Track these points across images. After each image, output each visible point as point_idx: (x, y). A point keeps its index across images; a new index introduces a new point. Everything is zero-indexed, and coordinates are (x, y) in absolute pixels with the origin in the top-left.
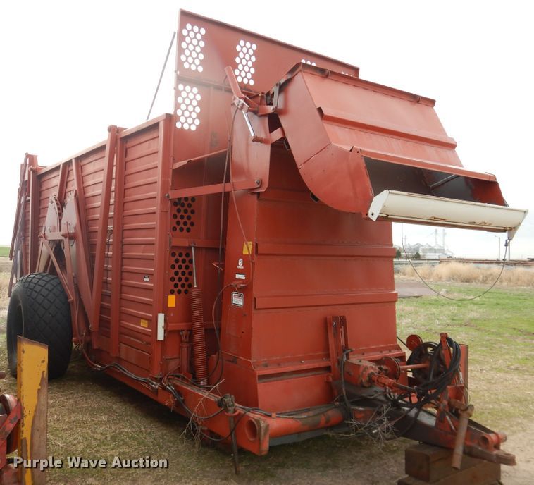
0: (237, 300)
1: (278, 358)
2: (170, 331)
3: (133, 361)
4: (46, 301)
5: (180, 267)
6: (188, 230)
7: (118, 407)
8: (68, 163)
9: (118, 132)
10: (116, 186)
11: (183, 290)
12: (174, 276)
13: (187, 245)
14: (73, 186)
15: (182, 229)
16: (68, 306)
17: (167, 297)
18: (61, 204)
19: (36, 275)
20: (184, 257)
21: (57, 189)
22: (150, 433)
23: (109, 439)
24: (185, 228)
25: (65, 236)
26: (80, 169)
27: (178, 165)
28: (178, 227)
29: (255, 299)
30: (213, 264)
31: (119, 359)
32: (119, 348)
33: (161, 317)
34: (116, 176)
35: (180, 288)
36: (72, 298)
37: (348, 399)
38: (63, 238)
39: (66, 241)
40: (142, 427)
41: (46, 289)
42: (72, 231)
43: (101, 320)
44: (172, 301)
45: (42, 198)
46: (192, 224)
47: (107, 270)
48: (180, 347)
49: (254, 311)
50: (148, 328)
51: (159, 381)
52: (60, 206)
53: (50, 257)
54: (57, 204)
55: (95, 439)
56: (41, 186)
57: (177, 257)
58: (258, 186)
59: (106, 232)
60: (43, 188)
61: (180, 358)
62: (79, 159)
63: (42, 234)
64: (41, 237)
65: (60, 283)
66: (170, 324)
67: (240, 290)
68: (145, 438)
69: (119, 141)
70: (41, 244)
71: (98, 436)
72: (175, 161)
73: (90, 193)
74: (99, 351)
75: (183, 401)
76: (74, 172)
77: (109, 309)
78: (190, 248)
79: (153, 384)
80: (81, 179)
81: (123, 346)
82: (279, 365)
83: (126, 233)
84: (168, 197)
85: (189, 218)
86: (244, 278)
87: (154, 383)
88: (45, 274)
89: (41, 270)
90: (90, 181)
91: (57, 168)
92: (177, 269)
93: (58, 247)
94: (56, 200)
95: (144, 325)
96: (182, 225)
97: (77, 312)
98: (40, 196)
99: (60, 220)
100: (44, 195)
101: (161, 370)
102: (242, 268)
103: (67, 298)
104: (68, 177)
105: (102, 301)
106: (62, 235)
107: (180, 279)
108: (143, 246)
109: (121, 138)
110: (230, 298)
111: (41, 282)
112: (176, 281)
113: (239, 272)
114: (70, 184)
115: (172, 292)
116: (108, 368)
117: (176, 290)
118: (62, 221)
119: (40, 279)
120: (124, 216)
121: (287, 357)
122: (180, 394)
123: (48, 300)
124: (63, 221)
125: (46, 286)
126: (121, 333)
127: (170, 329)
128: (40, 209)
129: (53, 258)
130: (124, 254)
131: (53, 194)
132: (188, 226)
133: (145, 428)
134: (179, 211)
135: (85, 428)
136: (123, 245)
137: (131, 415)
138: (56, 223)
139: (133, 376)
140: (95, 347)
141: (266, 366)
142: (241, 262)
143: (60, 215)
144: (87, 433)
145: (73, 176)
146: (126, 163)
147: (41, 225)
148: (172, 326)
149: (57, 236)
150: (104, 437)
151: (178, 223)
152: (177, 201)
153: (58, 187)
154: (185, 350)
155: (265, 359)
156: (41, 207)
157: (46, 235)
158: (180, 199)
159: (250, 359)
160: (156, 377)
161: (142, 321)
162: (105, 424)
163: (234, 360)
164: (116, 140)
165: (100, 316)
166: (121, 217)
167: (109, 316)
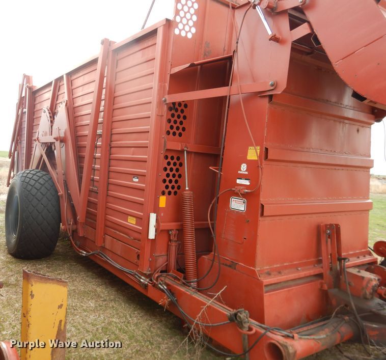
0: (237, 205)
1: (278, 266)
2: (162, 231)
3: (119, 253)
4: (39, 193)
5: (171, 170)
6: (180, 135)
7: (102, 290)
8: (60, 79)
9: (110, 45)
10: (105, 95)
11: (173, 191)
12: (165, 178)
13: (180, 149)
14: (64, 97)
15: (174, 134)
16: (58, 198)
17: (159, 198)
18: (53, 113)
19: (31, 171)
20: (175, 160)
21: (49, 101)
22: (136, 323)
23: (100, 331)
24: (177, 132)
25: (56, 139)
26: (70, 83)
27: (176, 70)
28: (171, 132)
29: (263, 206)
30: (210, 168)
31: (103, 248)
32: (104, 239)
33: (153, 217)
34: (106, 85)
35: (170, 189)
36: (61, 192)
37: (358, 314)
38: (54, 141)
39: (57, 144)
40: (128, 316)
41: (39, 183)
42: (62, 135)
43: (88, 212)
44: (163, 201)
45: (35, 110)
46: (184, 129)
47: (94, 169)
48: (168, 245)
49: (260, 219)
50: (136, 225)
51: (149, 276)
52: (51, 115)
53: (42, 156)
54: (50, 113)
55: (88, 331)
56: (35, 101)
57: (169, 160)
58: (272, 88)
59: (95, 136)
60: (37, 102)
61: (168, 255)
62: (69, 75)
63: (34, 138)
64: (35, 140)
65: (51, 179)
66: (161, 224)
67: (245, 195)
68: (134, 330)
69: (111, 53)
70: (35, 147)
71: (90, 328)
72: (172, 66)
73: (79, 102)
74: (84, 238)
75: (176, 300)
76: (65, 86)
77: (95, 204)
78: (182, 152)
79: (141, 278)
80: (71, 91)
81: (108, 238)
82: (280, 273)
83: (114, 137)
84: (165, 101)
85: (181, 123)
86: (248, 184)
87: (143, 277)
88: (37, 170)
89: (34, 167)
90: (79, 92)
91: (49, 85)
92: (168, 171)
93: (49, 149)
94: (48, 110)
95: (132, 221)
96: (175, 130)
97: (66, 205)
98: (34, 109)
99: (52, 126)
100: (38, 107)
101: (150, 267)
102: (246, 173)
103: (57, 192)
104: (59, 91)
105: (89, 196)
106: (54, 139)
107: (170, 181)
108: (133, 149)
109: (112, 51)
110: (227, 203)
111: (35, 177)
112: (167, 183)
113: (242, 177)
114: (60, 97)
115: (163, 193)
116: (93, 254)
117: (167, 191)
118: (53, 127)
119: (34, 175)
120: (113, 122)
121: (285, 264)
122: (173, 294)
123: (41, 193)
124: (55, 127)
125: (39, 181)
126: (106, 226)
127: (161, 228)
128: (34, 119)
129: (45, 157)
130: (112, 155)
131: (46, 105)
132: (180, 131)
133: (131, 317)
134: (173, 116)
135: (76, 315)
136: (111, 148)
137: (114, 300)
138: (47, 129)
139: (118, 266)
140: (81, 235)
141: (269, 274)
142: (244, 167)
143: (52, 122)
144: (79, 323)
145: (64, 89)
146: (116, 73)
147: (34, 131)
148: (164, 226)
149: (49, 139)
150: (95, 328)
151: (172, 127)
152: (172, 106)
153: (50, 100)
154: (173, 249)
155: (268, 267)
156: (35, 117)
157: (39, 138)
158: (174, 104)
159: (254, 267)
160: (144, 272)
161: (129, 217)
162: (94, 311)
163: (232, 265)
164: (108, 52)
165: (87, 210)
166: (110, 122)
167: (97, 210)
